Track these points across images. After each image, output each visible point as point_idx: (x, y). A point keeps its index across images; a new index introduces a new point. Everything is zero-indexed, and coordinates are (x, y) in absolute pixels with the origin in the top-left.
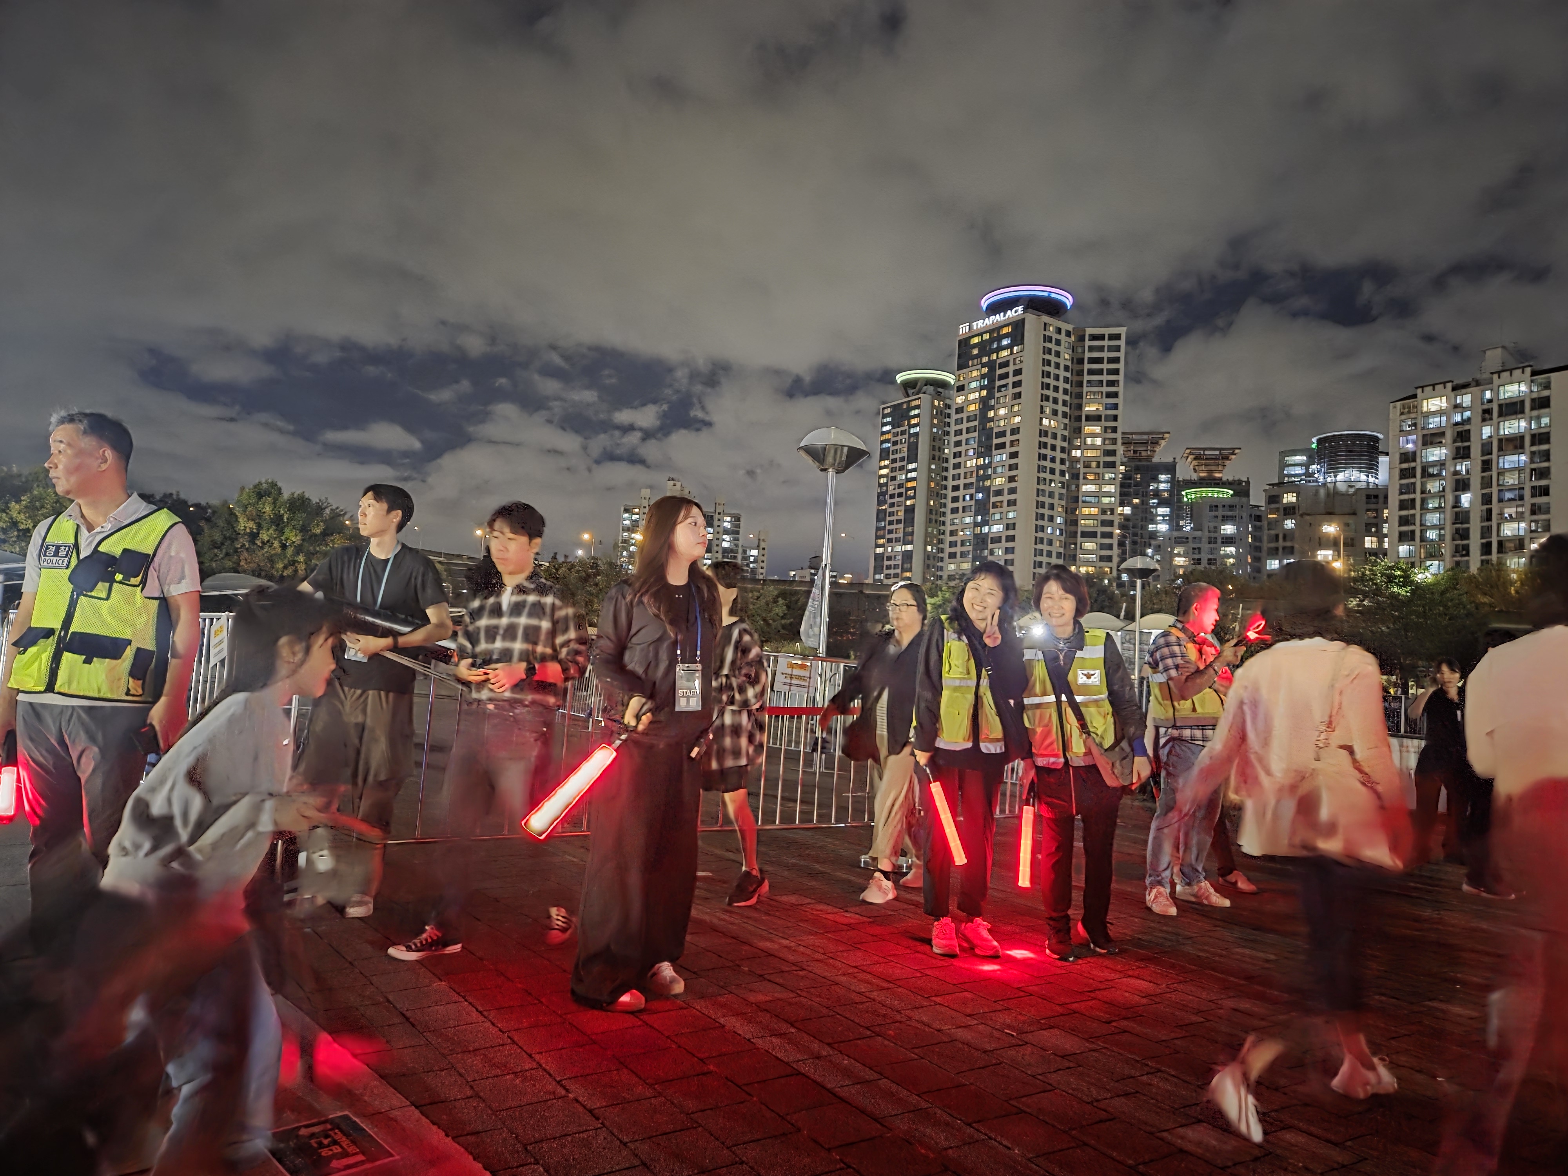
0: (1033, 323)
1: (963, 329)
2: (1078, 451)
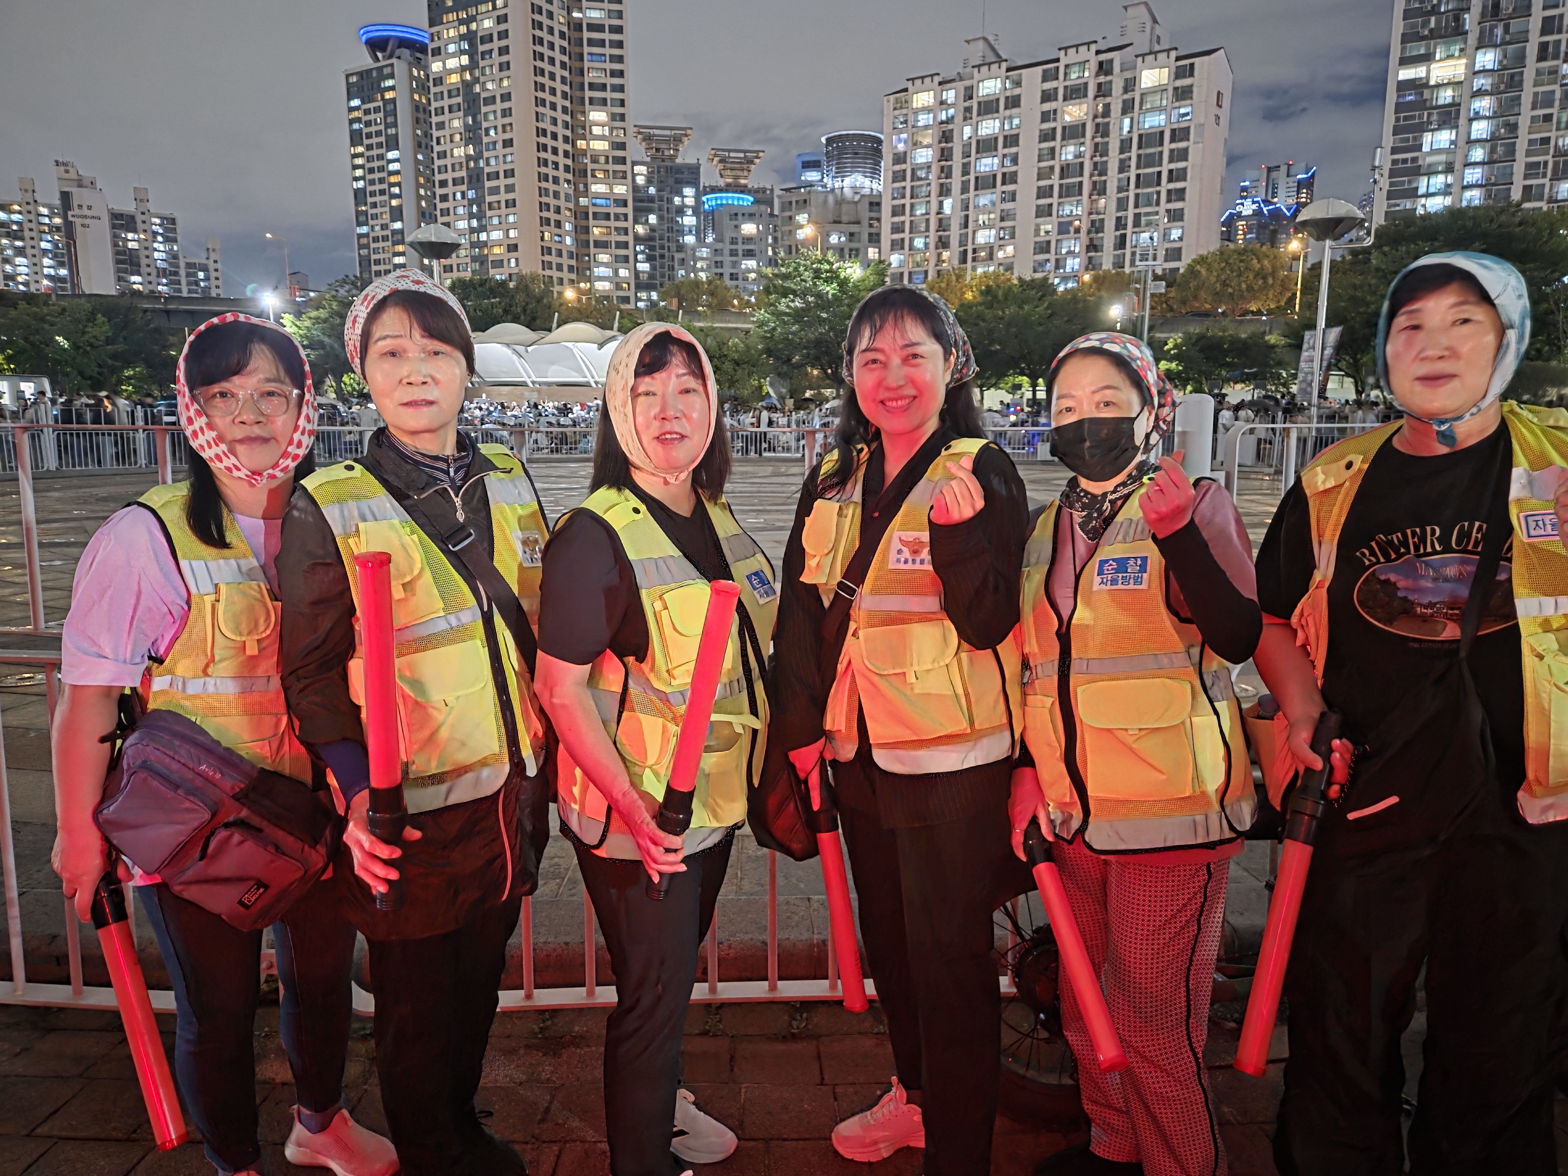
2: (584, 142)
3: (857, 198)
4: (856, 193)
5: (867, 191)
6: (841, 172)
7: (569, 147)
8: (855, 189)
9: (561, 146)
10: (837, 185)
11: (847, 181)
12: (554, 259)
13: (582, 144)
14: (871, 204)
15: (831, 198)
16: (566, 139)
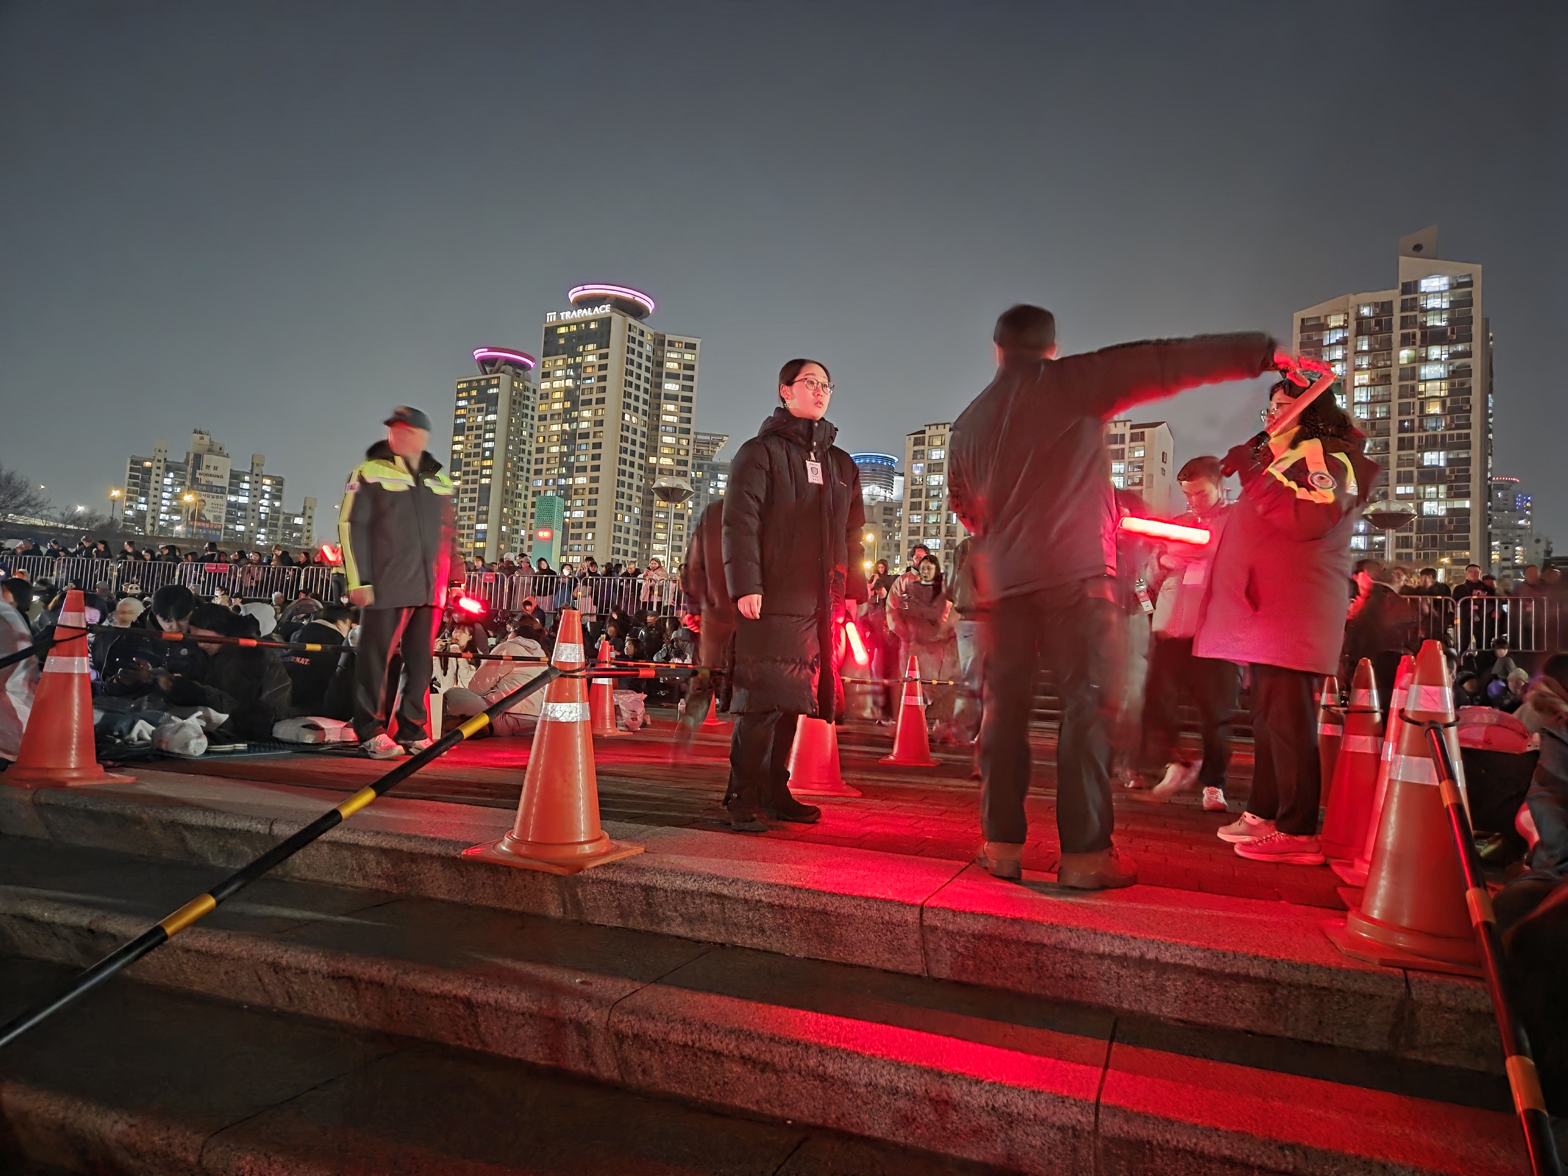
0: (618, 322)
1: (551, 317)
2: (655, 458)
3: (874, 503)
4: (873, 500)
5: (881, 499)
7: (642, 462)
8: (872, 497)
9: (637, 460)
12: (622, 535)
13: (652, 460)
14: (885, 509)
16: (641, 456)
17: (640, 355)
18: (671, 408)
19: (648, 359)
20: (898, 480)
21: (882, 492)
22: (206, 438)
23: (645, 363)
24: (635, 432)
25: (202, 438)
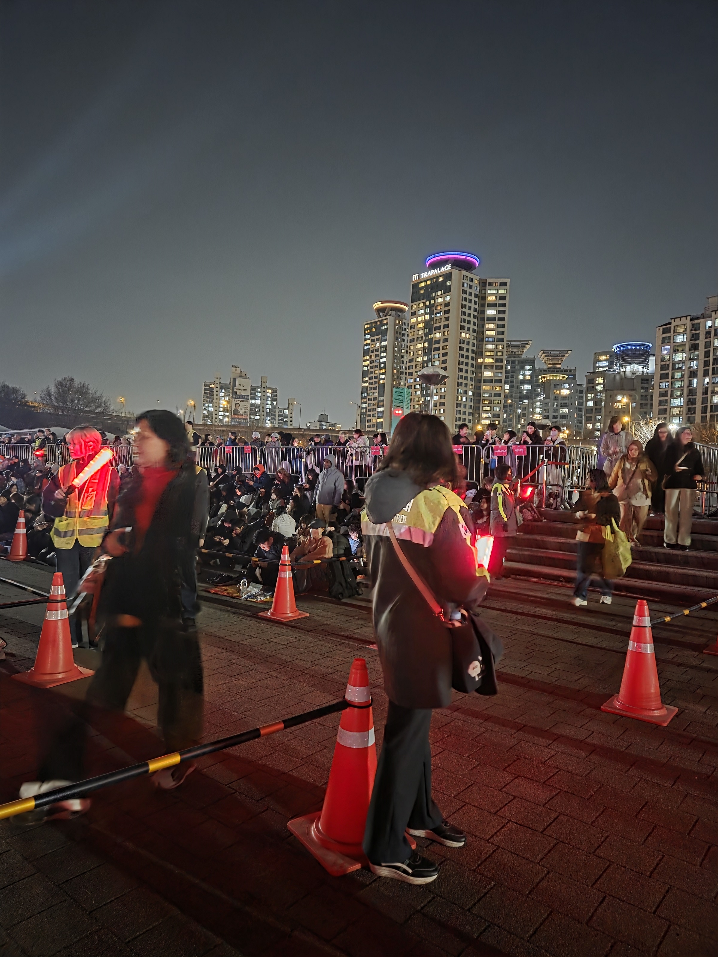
0: (456, 273)
1: (415, 277)
2: (482, 359)
3: (634, 377)
4: (634, 374)
5: (640, 373)
6: (625, 363)
7: (474, 362)
8: (633, 372)
9: (470, 362)
10: (622, 370)
11: (629, 368)
12: (462, 409)
13: (480, 360)
14: (643, 380)
15: (618, 377)
16: (473, 359)
17: (470, 294)
18: (491, 326)
19: (476, 296)
20: (652, 359)
21: (641, 368)
22: (239, 369)
23: (473, 299)
24: (468, 344)
25: (236, 370)
